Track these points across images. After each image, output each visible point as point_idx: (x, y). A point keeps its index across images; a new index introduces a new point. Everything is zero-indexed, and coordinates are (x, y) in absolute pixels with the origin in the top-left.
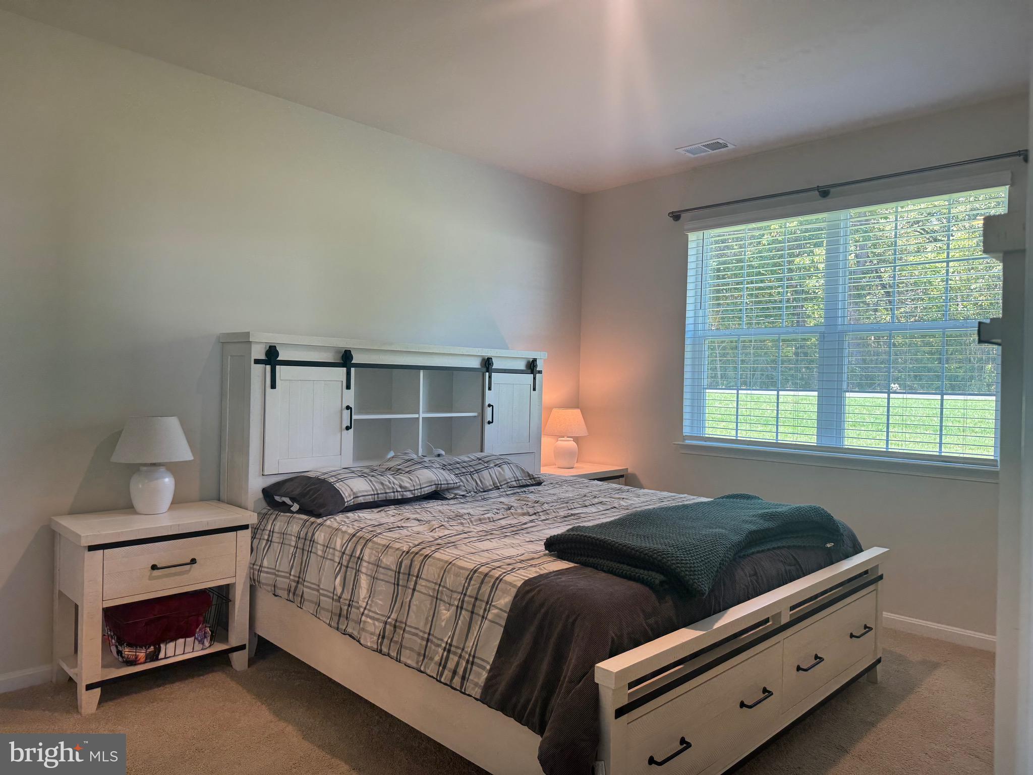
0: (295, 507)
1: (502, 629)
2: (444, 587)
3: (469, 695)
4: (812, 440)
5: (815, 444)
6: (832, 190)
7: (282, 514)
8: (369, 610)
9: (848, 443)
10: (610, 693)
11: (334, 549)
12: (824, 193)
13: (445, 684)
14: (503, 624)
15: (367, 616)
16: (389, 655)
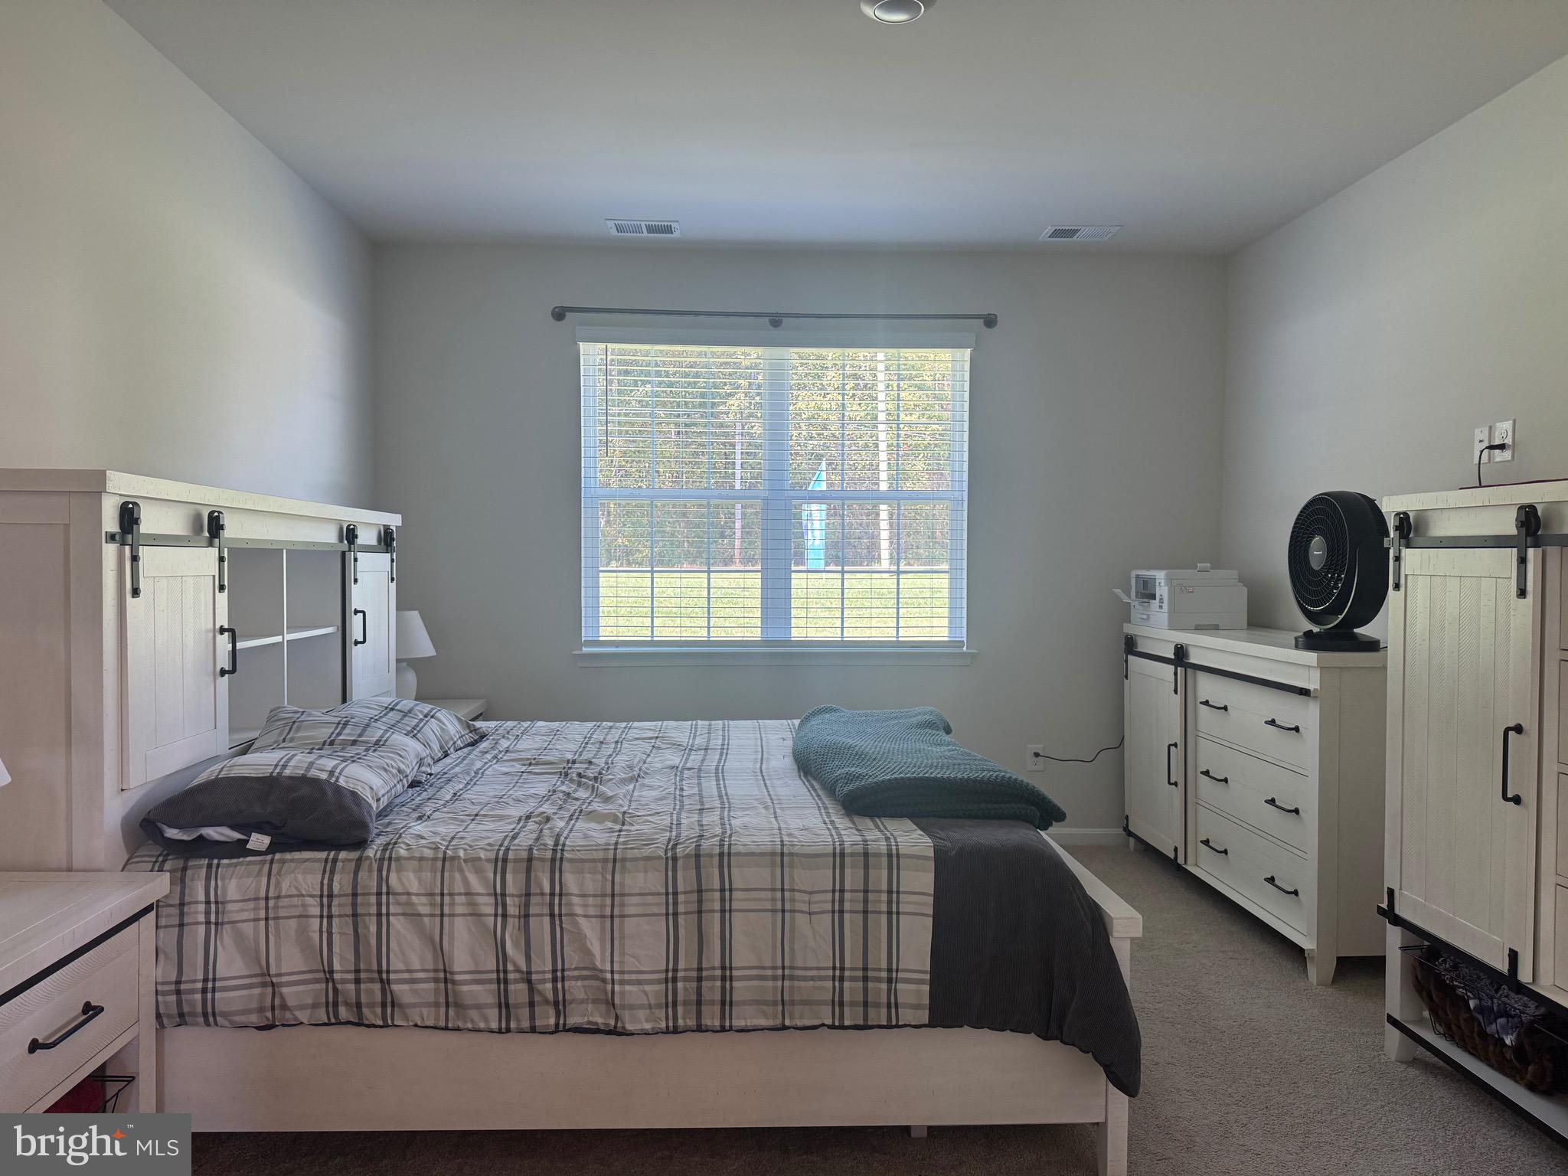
0: (259, 841)
1: (931, 919)
2: (792, 890)
3: (905, 1026)
4: (756, 634)
5: (760, 639)
6: (785, 321)
7: (225, 861)
8: (622, 972)
9: (796, 634)
10: (1127, 945)
11: (468, 894)
12: (776, 321)
13: (856, 1027)
14: (931, 912)
15: (622, 982)
16: (699, 1029)
